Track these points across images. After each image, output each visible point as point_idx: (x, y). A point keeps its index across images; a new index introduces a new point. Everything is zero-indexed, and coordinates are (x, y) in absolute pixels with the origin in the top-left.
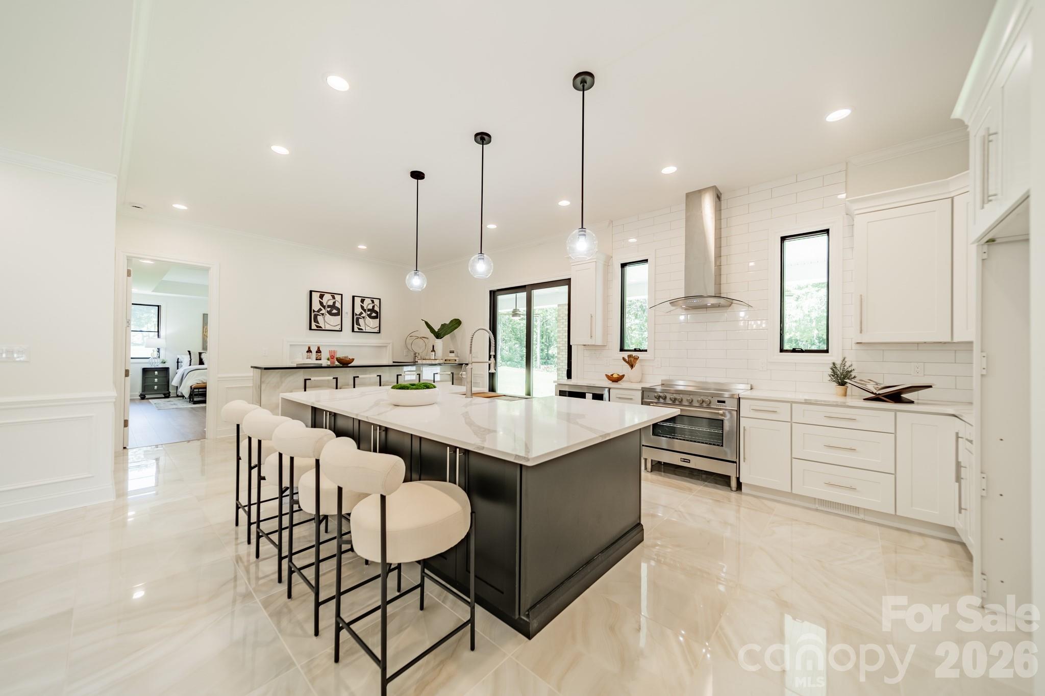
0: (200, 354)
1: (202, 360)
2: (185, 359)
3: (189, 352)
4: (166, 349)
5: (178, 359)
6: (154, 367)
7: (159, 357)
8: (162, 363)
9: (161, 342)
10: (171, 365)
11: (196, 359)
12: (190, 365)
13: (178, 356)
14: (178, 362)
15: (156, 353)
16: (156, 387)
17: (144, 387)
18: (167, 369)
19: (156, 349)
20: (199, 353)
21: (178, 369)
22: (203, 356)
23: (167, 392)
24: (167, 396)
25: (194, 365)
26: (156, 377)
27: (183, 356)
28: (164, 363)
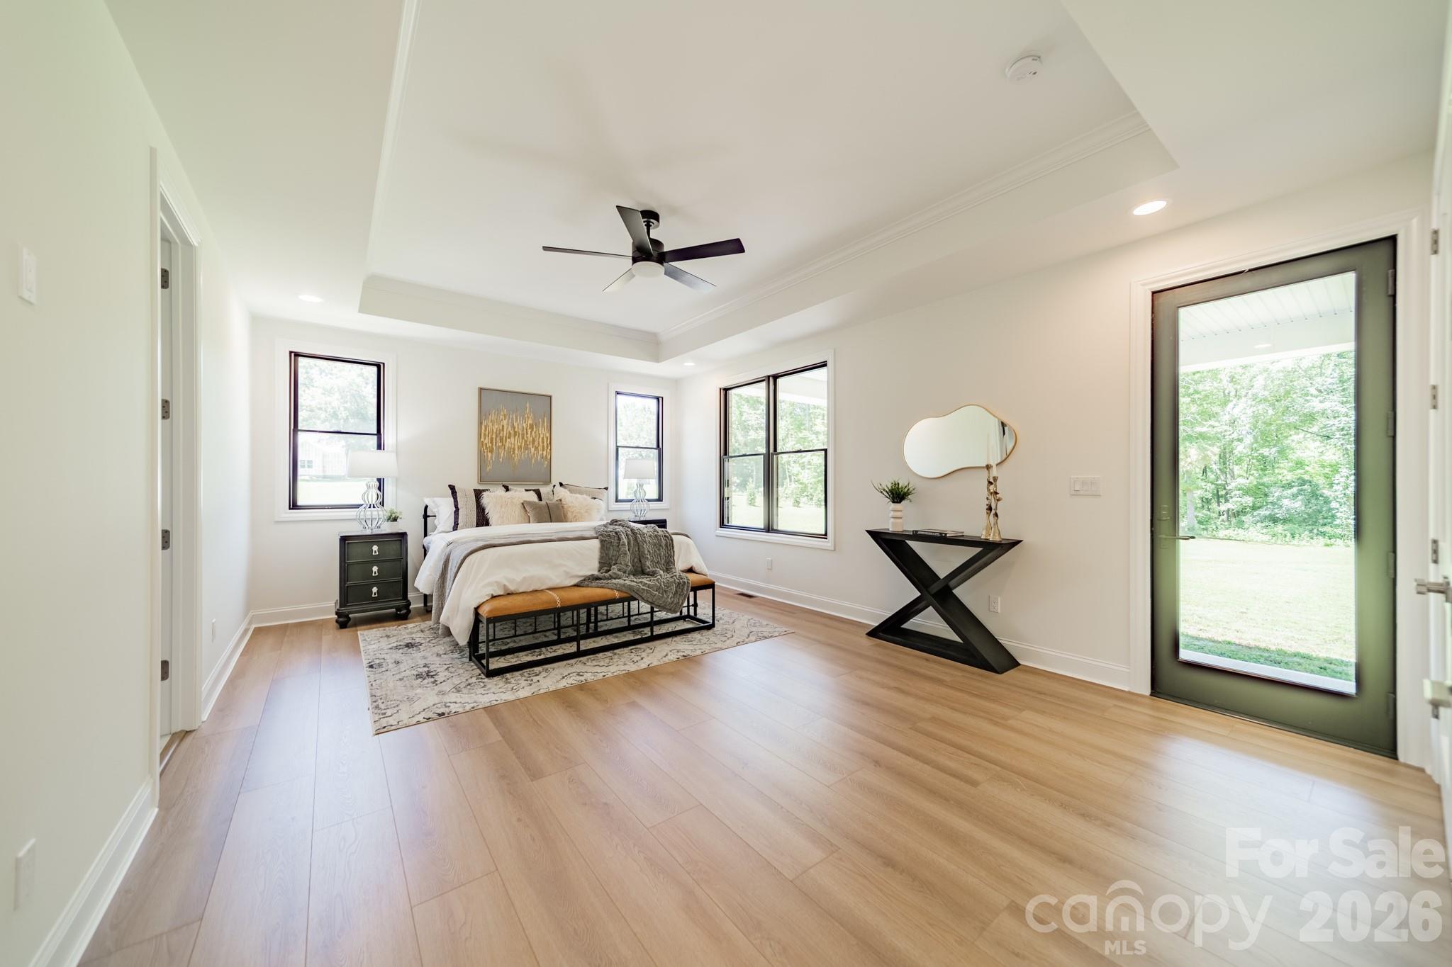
0: (478, 494)
1: (484, 510)
2: (443, 509)
3: (452, 488)
4: (397, 481)
5: (426, 507)
6: (368, 532)
7: (382, 504)
8: (389, 519)
9: (384, 462)
10: (410, 524)
11: (468, 511)
12: (455, 527)
13: (427, 501)
14: (426, 516)
15: (374, 492)
16: (375, 590)
17: (347, 594)
18: (403, 536)
19: (375, 479)
20: (475, 490)
21: (426, 535)
22: (486, 499)
23: (403, 603)
24: (402, 615)
25: (467, 526)
26: (376, 561)
27: (435, 499)
28: (395, 520)
